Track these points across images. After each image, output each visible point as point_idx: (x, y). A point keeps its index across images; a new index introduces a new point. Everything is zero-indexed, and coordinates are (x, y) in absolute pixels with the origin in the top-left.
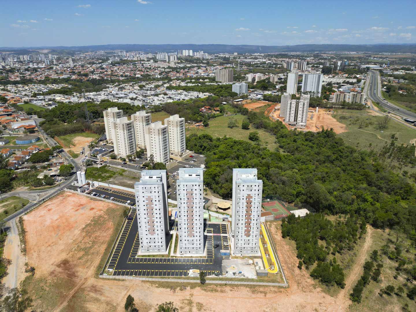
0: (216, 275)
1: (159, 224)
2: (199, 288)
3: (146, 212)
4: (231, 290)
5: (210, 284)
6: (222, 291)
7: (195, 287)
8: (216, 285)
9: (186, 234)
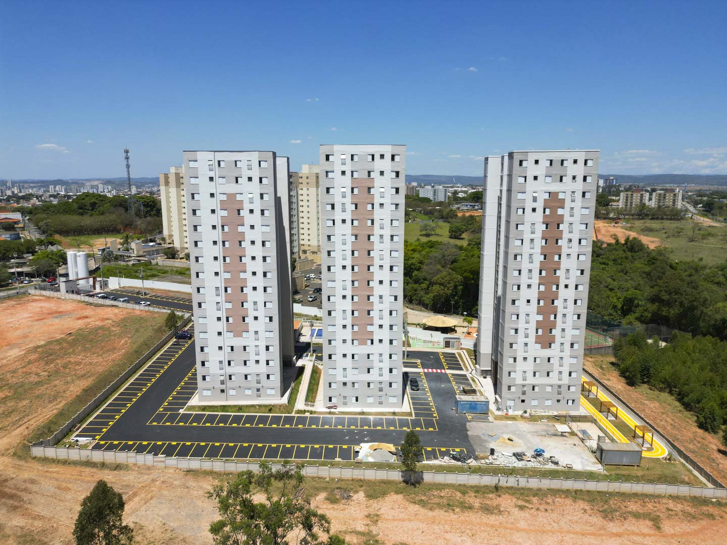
0: (454, 458)
1: (259, 296)
2: (400, 497)
3: (218, 251)
4: (521, 508)
5: (441, 487)
6: (487, 510)
7: (384, 494)
8: (463, 489)
9: (348, 334)
